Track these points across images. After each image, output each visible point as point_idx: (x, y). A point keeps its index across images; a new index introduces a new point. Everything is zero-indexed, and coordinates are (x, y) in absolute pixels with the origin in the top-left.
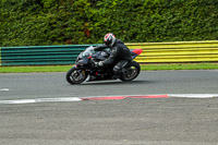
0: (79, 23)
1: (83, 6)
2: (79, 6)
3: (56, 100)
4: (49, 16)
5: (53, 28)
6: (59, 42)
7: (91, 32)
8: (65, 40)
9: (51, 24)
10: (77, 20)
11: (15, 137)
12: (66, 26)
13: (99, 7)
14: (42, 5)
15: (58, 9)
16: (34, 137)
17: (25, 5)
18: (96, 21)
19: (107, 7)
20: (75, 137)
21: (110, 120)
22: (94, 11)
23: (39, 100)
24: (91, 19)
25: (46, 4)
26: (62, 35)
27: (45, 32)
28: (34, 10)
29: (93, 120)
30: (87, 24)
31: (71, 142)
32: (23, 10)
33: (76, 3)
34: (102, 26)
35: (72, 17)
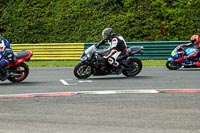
0: (156, 21)
1: (159, 6)
2: (156, 6)
3: (135, 91)
4: (128, 14)
5: (132, 26)
6: (138, 38)
7: (167, 30)
8: (143, 37)
9: (130, 23)
11: (98, 124)
12: (144, 25)
13: (174, 7)
14: (122, 5)
15: (136, 9)
16: (116, 125)
17: (107, 5)
18: (172, 20)
19: (182, 7)
20: (153, 126)
21: (185, 111)
22: (170, 11)
23: (120, 92)
24: (167, 18)
25: (126, 4)
26: (140, 32)
27: (125, 29)
28: (114, 10)
29: (170, 111)
30: (163, 23)
31: (150, 131)
32: (105, 9)
33: (154, 3)
34: (177, 24)
35: (149, 16)
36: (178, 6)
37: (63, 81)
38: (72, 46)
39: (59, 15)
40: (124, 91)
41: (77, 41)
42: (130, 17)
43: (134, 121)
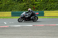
0: (32, 6)
2: (32, 1)
3: (26, 25)
4: (24, 4)
5: (25, 7)
6: (27, 10)
7: (35, 8)
10: (32, 5)
11: (15, 35)
14: (22, 1)
15: (26, 2)
16: (20, 35)
18: (36, 5)
19: (40, 2)
20: (31, 35)
21: (40, 31)
22: (36, 3)
23: (21, 26)
27: (23, 8)
28: (20, 2)
29: (36, 31)
30: (34, 6)
31: (30, 37)
32: (17, 2)
34: (38, 6)
35: (30, 4)
36: (38, 1)
37: (5, 23)
38: (8, 12)
39: (4, 4)
40: (23, 26)
41: (9, 11)
42: (25, 4)
43: (25, 34)
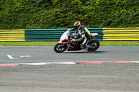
0: (75, 15)
1: (77, 4)
2: (75, 4)
5: (58, 18)
6: (62, 26)
8: (65, 25)
9: (56, 15)
10: (73, 13)
12: (66, 17)
13: (87, 5)
14: (51, 3)
15: (61, 6)
16: (45, 86)
17: (41, 3)
18: (85, 14)
19: (93, 5)
21: (94, 76)
22: (84, 8)
23: (49, 63)
24: (82, 12)
25: (54, 3)
26: (63, 22)
27: (53, 20)
28: (46, 6)
30: (80, 16)
31: (69, 90)
33: (73, 2)
34: (89, 17)
35: (70, 11)
36: (89, 4)
37: (9, 56)
39: (7, 10)
40: (52, 63)
41: (20, 28)
42: (57, 12)
43: (58, 83)
